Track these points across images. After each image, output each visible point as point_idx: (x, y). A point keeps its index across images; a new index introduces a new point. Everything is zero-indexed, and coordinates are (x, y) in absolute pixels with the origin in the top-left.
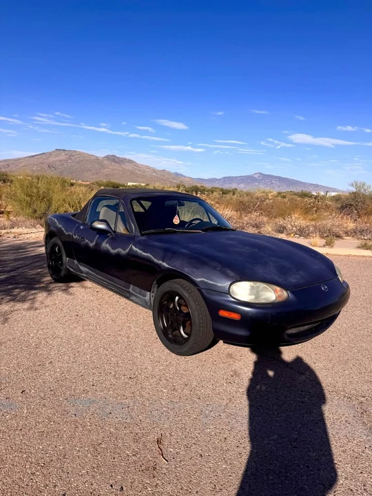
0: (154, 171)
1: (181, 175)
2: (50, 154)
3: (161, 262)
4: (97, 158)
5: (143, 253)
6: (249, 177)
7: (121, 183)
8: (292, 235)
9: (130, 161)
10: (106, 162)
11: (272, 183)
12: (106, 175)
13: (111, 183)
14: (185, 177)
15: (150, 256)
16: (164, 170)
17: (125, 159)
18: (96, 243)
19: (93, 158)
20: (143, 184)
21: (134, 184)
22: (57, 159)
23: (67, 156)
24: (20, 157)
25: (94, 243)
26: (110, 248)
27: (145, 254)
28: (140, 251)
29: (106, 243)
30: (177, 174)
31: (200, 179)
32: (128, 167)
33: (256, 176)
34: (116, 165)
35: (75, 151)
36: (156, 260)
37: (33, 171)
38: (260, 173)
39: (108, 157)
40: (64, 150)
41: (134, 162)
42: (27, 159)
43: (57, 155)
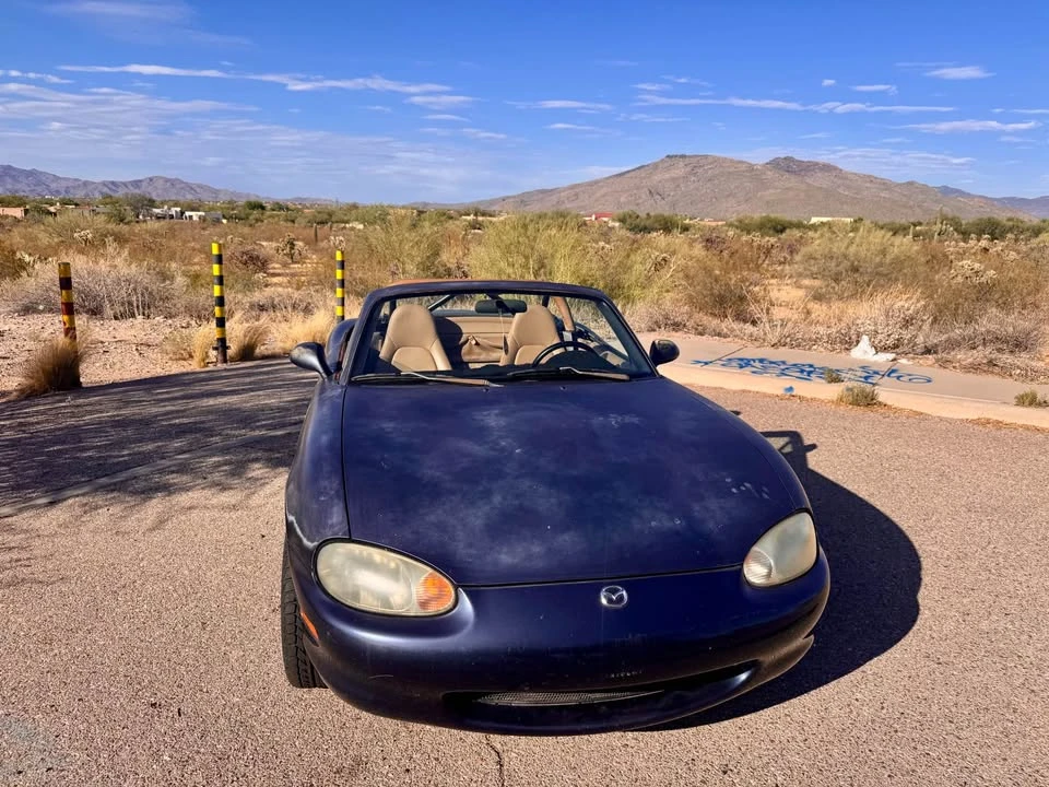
0: (885, 185)
1: (957, 191)
2: (655, 166)
4: (751, 168)
7: (797, 220)
9: (827, 168)
10: (770, 174)
12: (769, 202)
13: (769, 220)
14: (966, 195)
16: (911, 183)
17: (817, 164)
19: (743, 167)
20: (851, 219)
21: (826, 219)
22: (667, 176)
23: (689, 169)
24: (598, 178)
30: (947, 191)
32: (819, 180)
34: (793, 178)
35: (706, 157)
37: (619, 205)
39: (774, 163)
40: (683, 156)
41: (835, 168)
42: (612, 180)
43: (668, 169)
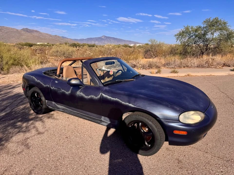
0: (51, 36)
3: (127, 104)
4: (17, 30)
5: (112, 99)
6: (99, 38)
7: (34, 43)
8: (139, 68)
9: (37, 31)
10: (23, 32)
11: (110, 41)
12: (24, 39)
13: (28, 43)
14: (67, 38)
15: (118, 100)
16: (56, 36)
17: (34, 30)
18: (71, 92)
19: (15, 30)
20: (46, 43)
21: (41, 43)
25: (70, 92)
26: (84, 95)
27: (114, 99)
28: (109, 97)
29: (80, 92)
30: (63, 37)
31: (75, 39)
32: (35, 34)
33: (103, 37)
34: (29, 33)
35: (4, 27)
36: (123, 103)
38: (104, 36)
39: (23, 30)
41: (39, 32)
